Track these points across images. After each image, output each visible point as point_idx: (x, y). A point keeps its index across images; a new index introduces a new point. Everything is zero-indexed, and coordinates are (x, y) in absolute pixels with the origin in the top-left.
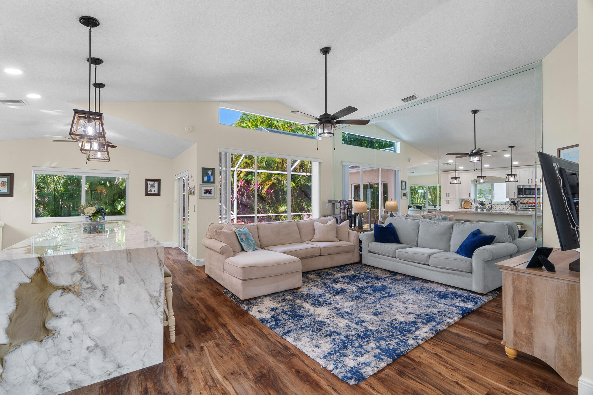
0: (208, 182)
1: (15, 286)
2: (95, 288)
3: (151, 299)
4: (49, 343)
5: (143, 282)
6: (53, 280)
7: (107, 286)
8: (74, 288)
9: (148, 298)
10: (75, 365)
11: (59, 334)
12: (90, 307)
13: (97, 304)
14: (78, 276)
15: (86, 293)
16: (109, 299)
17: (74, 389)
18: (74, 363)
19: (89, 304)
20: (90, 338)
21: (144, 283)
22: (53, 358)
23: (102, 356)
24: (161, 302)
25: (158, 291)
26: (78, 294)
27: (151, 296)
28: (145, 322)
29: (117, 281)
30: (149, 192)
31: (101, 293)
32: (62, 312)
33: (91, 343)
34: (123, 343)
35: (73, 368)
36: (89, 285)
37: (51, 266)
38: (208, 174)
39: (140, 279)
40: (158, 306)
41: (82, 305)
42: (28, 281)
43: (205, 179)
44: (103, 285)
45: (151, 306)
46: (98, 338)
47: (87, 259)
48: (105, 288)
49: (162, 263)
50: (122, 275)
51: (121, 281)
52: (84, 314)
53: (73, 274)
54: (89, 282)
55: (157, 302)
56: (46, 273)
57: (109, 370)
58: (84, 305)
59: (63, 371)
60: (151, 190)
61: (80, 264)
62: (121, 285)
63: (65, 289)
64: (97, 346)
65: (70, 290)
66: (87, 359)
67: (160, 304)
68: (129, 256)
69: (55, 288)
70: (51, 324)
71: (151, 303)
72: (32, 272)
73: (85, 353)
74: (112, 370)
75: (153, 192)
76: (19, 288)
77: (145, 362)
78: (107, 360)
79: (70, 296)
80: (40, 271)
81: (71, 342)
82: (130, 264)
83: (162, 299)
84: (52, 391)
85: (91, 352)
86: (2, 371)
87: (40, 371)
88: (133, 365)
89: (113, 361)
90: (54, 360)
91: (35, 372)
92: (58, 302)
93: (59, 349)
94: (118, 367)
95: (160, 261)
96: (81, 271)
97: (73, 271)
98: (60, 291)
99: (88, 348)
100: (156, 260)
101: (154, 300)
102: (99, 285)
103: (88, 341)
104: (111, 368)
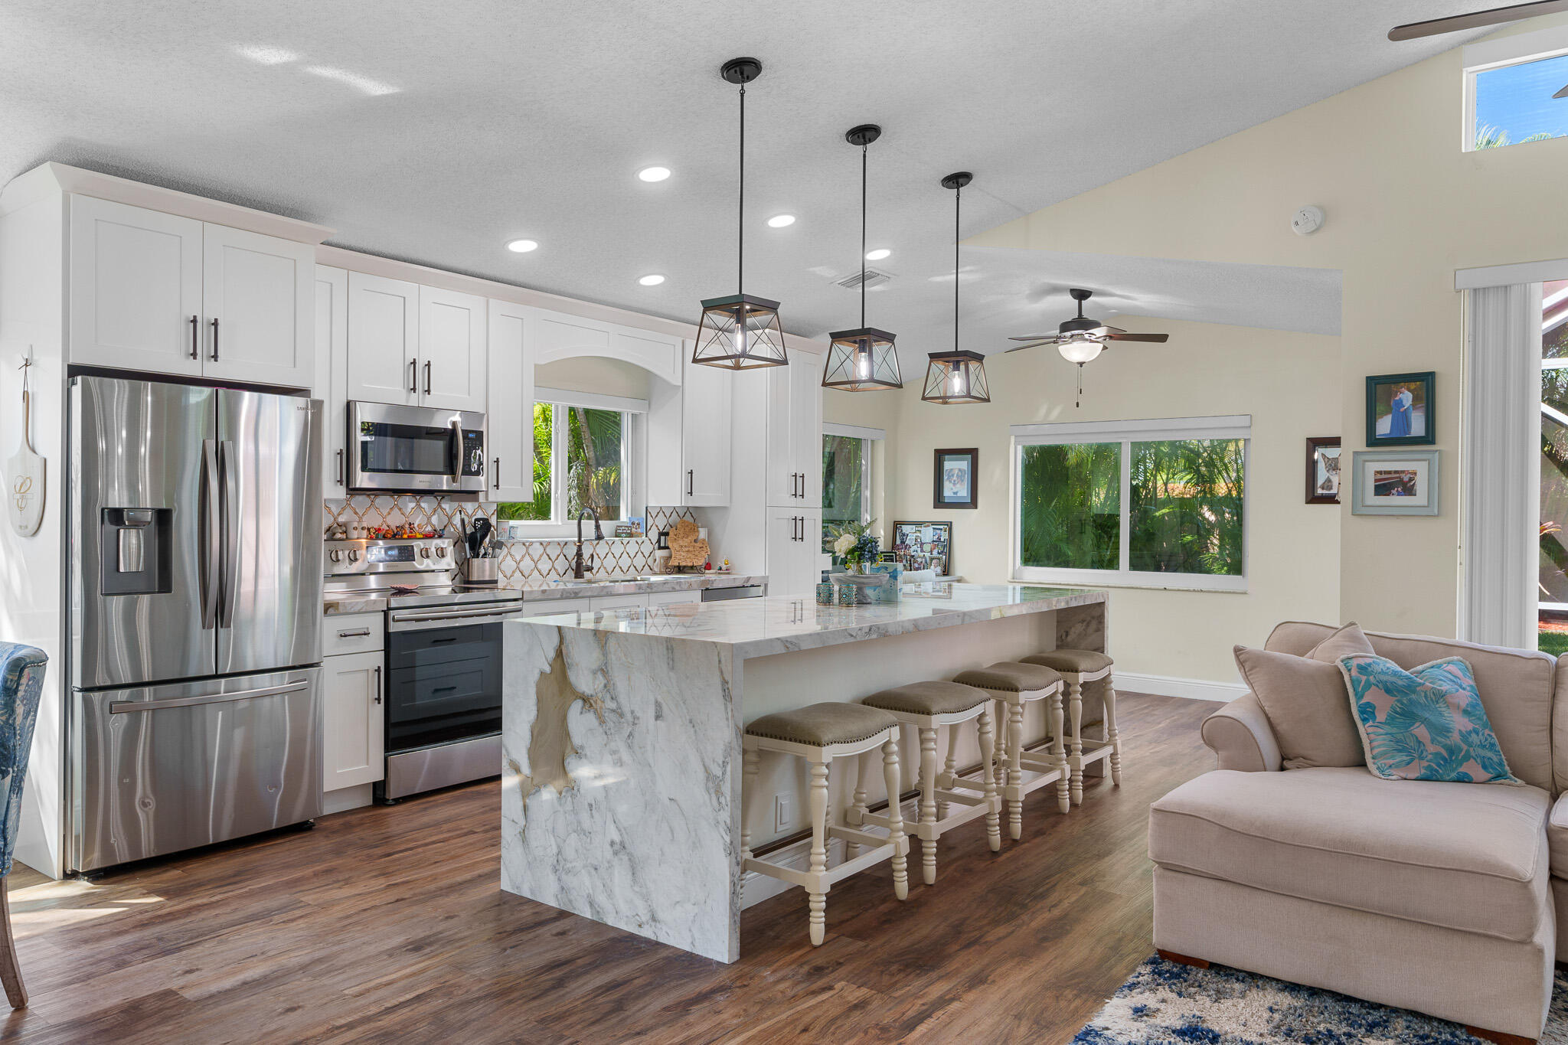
0: (1399, 440)
1: (536, 675)
2: (621, 715)
3: (708, 779)
4: (568, 800)
5: (692, 730)
6: (572, 676)
7: (638, 715)
8: (596, 702)
9: (701, 773)
10: (596, 869)
11: (578, 790)
12: (615, 752)
13: (624, 751)
14: (601, 681)
15: (611, 720)
16: (640, 748)
17: (595, 919)
18: (595, 863)
19: (613, 745)
20: (615, 822)
21: (695, 731)
22: (572, 835)
23: (630, 876)
24: (725, 798)
25: (721, 763)
26: (602, 721)
27: (709, 776)
28: (696, 835)
29: (651, 712)
30: (1320, 491)
31: (630, 729)
32: (582, 747)
33: (618, 838)
34: (660, 865)
35: (593, 872)
36: (613, 705)
37: (570, 648)
38: (1400, 403)
39: (688, 717)
40: (720, 803)
41: (606, 745)
42: (548, 669)
43: (1384, 427)
44: (632, 712)
45: (707, 797)
46: (625, 830)
47: (612, 644)
48: (635, 720)
49: (728, 689)
50: (660, 699)
51: (659, 713)
53: (595, 673)
54: (614, 696)
55: (718, 793)
56: (565, 660)
57: (640, 914)
58: (608, 746)
59: (583, 871)
60: (1329, 480)
61: (604, 655)
62: (658, 722)
63: (586, 700)
64: (623, 847)
65: (591, 705)
66: (611, 867)
67: (722, 800)
68: (670, 654)
69: (576, 694)
70: (572, 764)
71: (708, 790)
72: (552, 654)
73: (608, 853)
74: (644, 919)
75: (1335, 490)
76: (540, 679)
77: (695, 940)
78: (637, 889)
79: (590, 718)
80: (560, 654)
81: (592, 817)
82: (672, 674)
84: (570, 901)
85: (616, 853)
86: (524, 823)
87: (559, 853)
88: (676, 936)
89: (646, 898)
90: (573, 840)
91: (555, 850)
92: (579, 722)
93: (579, 822)
94: (654, 919)
95: (725, 682)
96: (604, 670)
97: (594, 666)
98: (579, 704)
99: (612, 843)
100: (717, 681)
101: (713, 783)
102: (626, 710)
103: (613, 827)
104: (645, 917)
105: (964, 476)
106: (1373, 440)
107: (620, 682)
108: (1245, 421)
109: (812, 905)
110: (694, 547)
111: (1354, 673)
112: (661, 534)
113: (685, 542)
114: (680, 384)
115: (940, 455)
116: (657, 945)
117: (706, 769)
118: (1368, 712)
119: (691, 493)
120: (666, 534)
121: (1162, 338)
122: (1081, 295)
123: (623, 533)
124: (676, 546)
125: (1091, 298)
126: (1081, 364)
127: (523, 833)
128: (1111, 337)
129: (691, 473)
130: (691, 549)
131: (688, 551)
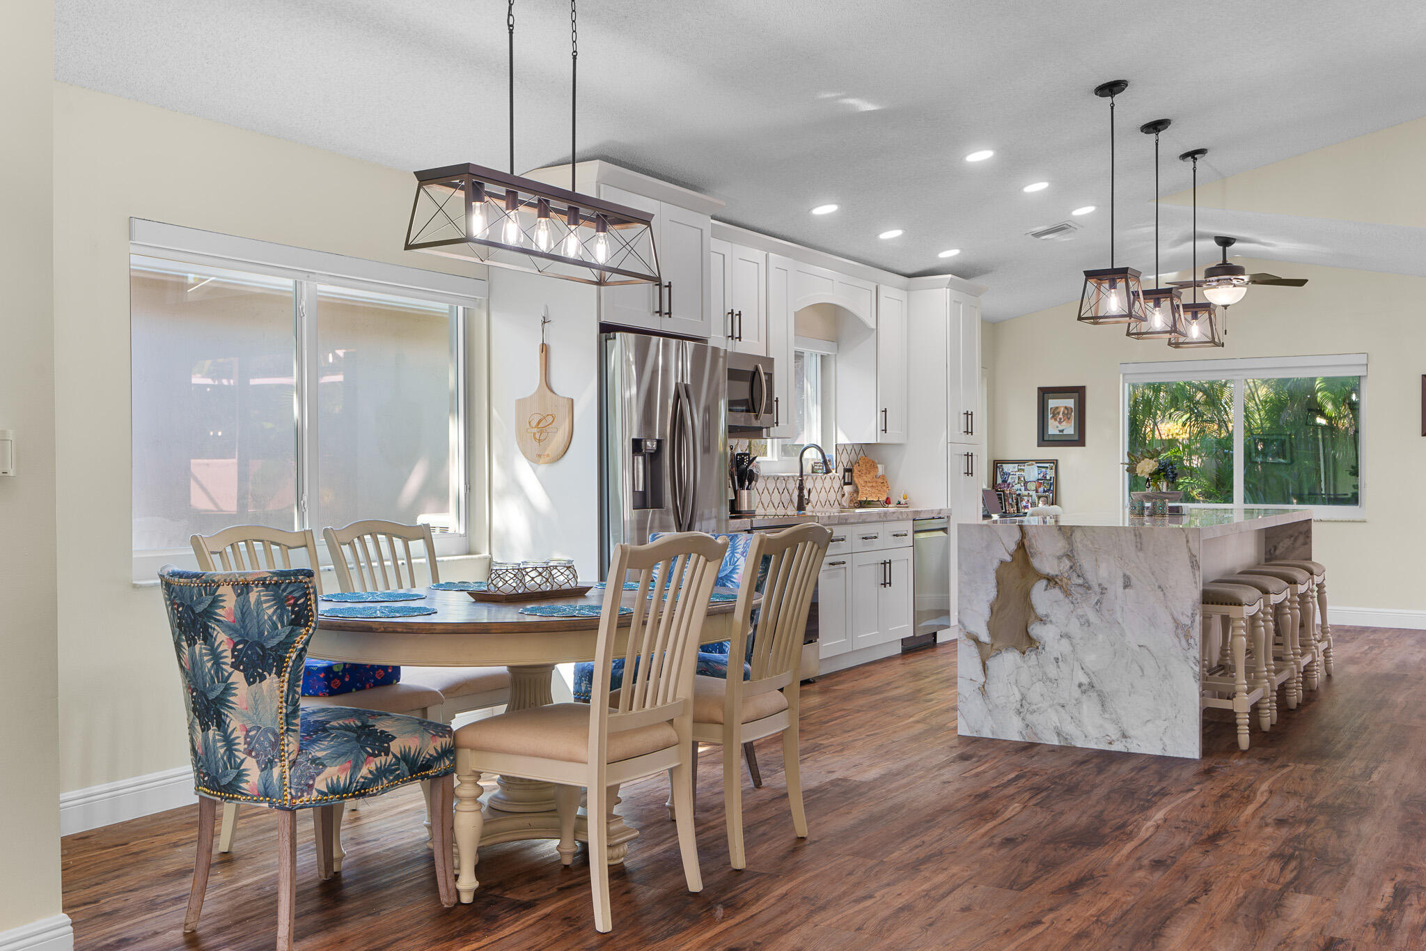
1: (996, 564)
2: (1089, 588)
3: (1177, 628)
4: (1032, 658)
5: (1162, 593)
6: (1036, 562)
7: (1105, 586)
8: (1061, 580)
9: (1171, 625)
10: (1063, 706)
11: (1043, 649)
12: (1082, 616)
13: (1092, 616)
14: (1066, 563)
15: (1077, 593)
16: (1108, 611)
17: (1062, 744)
18: (1062, 702)
19: (1080, 612)
20: (1082, 669)
21: (1164, 594)
22: (1037, 684)
23: (1099, 707)
24: (1194, 639)
25: (1190, 615)
26: (1067, 593)
27: (1177, 624)
28: (1166, 670)
29: (1120, 582)
31: (1098, 598)
32: (1047, 616)
33: (1085, 680)
34: (1130, 695)
35: (1060, 709)
36: (1080, 581)
37: (1034, 541)
39: (1157, 585)
40: (1189, 644)
41: (1072, 612)
42: (1008, 558)
44: (1100, 585)
45: (1176, 640)
46: (1093, 673)
47: (1078, 535)
48: (1103, 590)
49: (1196, 561)
50: (1128, 573)
51: (1127, 585)
52: (1074, 628)
53: (1060, 558)
54: (1080, 574)
55: (1188, 636)
56: (1028, 551)
57: (1109, 734)
58: (1074, 612)
59: (1049, 710)
61: (1069, 544)
62: (1127, 590)
63: (1051, 580)
64: (1092, 686)
65: (1056, 583)
66: (1078, 702)
67: (1191, 641)
68: (1138, 540)
69: (1040, 576)
70: (1036, 630)
71: (1177, 636)
72: (1013, 547)
73: (1076, 693)
74: (1114, 737)
76: (1000, 567)
77: (1166, 746)
78: (1107, 716)
79: (1056, 593)
80: (1021, 546)
81: (1058, 667)
82: (1140, 554)
83: (1197, 632)
84: (1036, 734)
85: (1084, 692)
86: (984, 680)
87: (1023, 698)
88: (1146, 743)
89: (1116, 722)
90: (1039, 687)
91: (1018, 697)
92: (1042, 597)
93: (1045, 673)
94: (1124, 736)
95: (1192, 556)
96: (1070, 555)
97: (1060, 553)
98: (1044, 582)
99: (1080, 685)
100: (1185, 557)
101: (1182, 630)
102: (1094, 583)
103: (1080, 673)
104: (1114, 734)
105: (1071, 414)
107: (1086, 562)
108: (1363, 359)
109: (1238, 721)
110: (876, 482)
112: (846, 470)
113: (868, 478)
114: (875, 327)
115: (1045, 393)
116: (1127, 756)
117: (1175, 620)
119: (886, 430)
120: (850, 471)
121: (1300, 283)
122: (1225, 242)
123: (819, 469)
124: (862, 482)
125: (1236, 245)
126: (1226, 307)
127: (983, 690)
128: (1254, 282)
129: (885, 411)
130: (874, 484)
131: (872, 486)
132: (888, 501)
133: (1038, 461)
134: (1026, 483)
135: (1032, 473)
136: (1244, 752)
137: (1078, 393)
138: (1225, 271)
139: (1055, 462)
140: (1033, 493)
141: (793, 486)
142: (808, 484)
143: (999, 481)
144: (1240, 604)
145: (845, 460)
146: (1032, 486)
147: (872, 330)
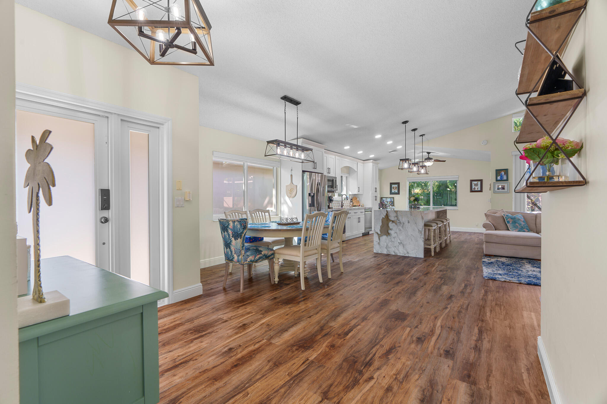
0: (501, 180)
1: (382, 218)
3: (419, 231)
4: (389, 237)
5: (416, 224)
6: (390, 218)
8: (395, 221)
9: (418, 231)
10: (395, 247)
11: (391, 235)
12: (399, 229)
13: (401, 228)
14: (396, 218)
15: (398, 224)
16: (405, 227)
17: (395, 254)
18: (395, 246)
19: (399, 228)
23: (403, 247)
25: (422, 229)
26: (396, 224)
28: (417, 239)
29: (407, 222)
30: (473, 190)
31: (402, 225)
32: (392, 229)
33: (400, 242)
34: (409, 245)
36: (399, 222)
37: (389, 214)
38: (502, 174)
39: (415, 222)
41: (397, 228)
42: (384, 217)
43: (499, 178)
45: (419, 234)
46: (402, 240)
47: (398, 212)
48: (404, 224)
50: (409, 220)
51: (409, 222)
52: (398, 231)
53: (395, 217)
54: (399, 220)
55: (421, 233)
59: (392, 248)
60: (475, 188)
61: (397, 214)
62: (409, 224)
63: (393, 221)
64: (401, 243)
66: (398, 246)
67: (422, 234)
68: (411, 213)
69: (390, 221)
70: (390, 231)
71: (419, 233)
72: (385, 215)
73: (398, 244)
75: (476, 190)
77: (416, 255)
78: (404, 249)
79: (394, 224)
80: (387, 215)
81: (394, 239)
82: (411, 216)
83: (423, 232)
84: (390, 252)
85: (400, 244)
86: (379, 241)
87: (387, 245)
88: (412, 254)
89: (406, 250)
90: (390, 243)
91: (386, 245)
92: (391, 225)
93: (392, 240)
94: (408, 253)
95: (422, 217)
96: (397, 216)
97: (395, 216)
98: (392, 222)
99: (399, 243)
100: (421, 216)
101: (420, 232)
102: (402, 222)
103: (399, 240)
104: (406, 252)
106: (497, 180)
107: (400, 218)
108: (458, 176)
109: (432, 250)
110: (357, 201)
111: (506, 216)
112: (351, 199)
113: (355, 201)
115: (391, 184)
116: (408, 257)
117: (419, 230)
118: (509, 222)
119: (359, 191)
120: (352, 199)
121: (445, 161)
122: (429, 153)
123: (346, 199)
125: (431, 154)
126: (429, 166)
127: (379, 243)
128: (435, 161)
129: (359, 187)
131: (356, 203)
132: (359, 206)
133: (390, 198)
134: (387, 202)
135: (389, 200)
136: (433, 256)
137: (398, 184)
138: (429, 159)
139: (393, 198)
140: (389, 204)
141: (340, 203)
142: (343, 202)
143: (382, 201)
144: (432, 227)
145: (351, 197)
146: (389, 203)
147: (356, 171)
